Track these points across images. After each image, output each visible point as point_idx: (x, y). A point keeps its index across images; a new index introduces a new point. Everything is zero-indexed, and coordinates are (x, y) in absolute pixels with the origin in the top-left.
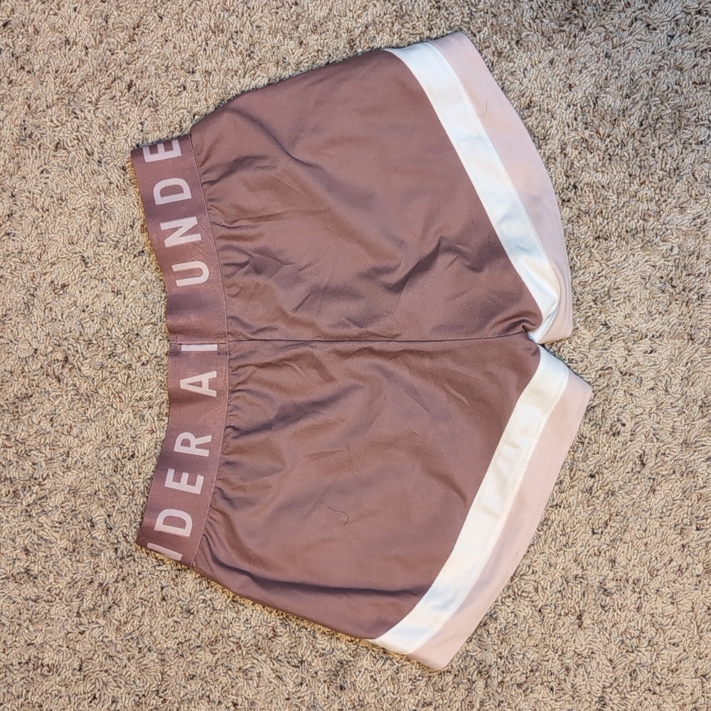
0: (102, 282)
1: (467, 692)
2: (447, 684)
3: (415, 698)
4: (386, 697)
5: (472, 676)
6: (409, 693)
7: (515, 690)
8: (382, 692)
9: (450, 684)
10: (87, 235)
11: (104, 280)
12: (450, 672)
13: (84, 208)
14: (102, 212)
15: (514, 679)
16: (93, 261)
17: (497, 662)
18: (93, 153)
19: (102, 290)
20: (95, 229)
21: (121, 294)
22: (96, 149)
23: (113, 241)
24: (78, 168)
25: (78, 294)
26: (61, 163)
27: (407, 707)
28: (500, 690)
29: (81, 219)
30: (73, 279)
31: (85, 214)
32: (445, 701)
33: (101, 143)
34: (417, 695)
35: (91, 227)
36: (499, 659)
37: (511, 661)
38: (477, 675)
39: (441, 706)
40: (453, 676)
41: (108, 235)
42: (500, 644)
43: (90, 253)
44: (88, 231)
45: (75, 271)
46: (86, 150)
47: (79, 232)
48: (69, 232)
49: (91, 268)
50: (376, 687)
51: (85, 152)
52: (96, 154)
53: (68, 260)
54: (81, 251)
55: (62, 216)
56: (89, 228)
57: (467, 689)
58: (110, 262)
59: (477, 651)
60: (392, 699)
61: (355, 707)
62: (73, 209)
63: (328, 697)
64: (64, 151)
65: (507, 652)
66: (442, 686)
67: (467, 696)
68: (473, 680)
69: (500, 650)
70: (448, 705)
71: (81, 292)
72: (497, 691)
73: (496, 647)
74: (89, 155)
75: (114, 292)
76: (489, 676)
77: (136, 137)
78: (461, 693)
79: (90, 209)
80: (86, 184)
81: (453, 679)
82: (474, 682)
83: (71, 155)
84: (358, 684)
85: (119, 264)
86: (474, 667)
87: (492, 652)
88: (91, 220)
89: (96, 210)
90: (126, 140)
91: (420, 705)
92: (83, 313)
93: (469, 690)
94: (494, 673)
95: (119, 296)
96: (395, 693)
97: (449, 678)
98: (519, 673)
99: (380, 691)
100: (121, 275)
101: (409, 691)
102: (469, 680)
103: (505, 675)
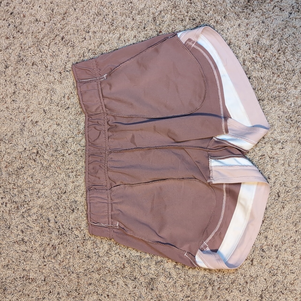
0: (52, 120)
1: (204, 292)
2: (196, 288)
3: (183, 294)
4: (170, 293)
5: (206, 285)
6: (180, 292)
7: (225, 291)
8: (169, 291)
9: (197, 288)
10: (46, 100)
11: (53, 119)
12: (197, 283)
13: (44, 89)
14: (52, 91)
15: (224, 287)
16: (48, 112)
17: (217, 279)
18: (48, 67)
19: (52, 124)
20: (49, 98)
21: (60, 125)
22: (49, 65)
23: (56, 103)
24: (42, 73)
25: (42, 125)
26: (35, 71)
27: (179, 298)
28: (218, 291)
29: (43, 94)
30: (40, 119)
31: (45, 92)
32: (195, 296)
33: (51, 62)
34: (184, 293)
35: (47, 97)
36: (218, 278)
37: (223, 279)
38: (209, 284)
39: (193, 298)
40: (199, 285)
41: (54, 101)
42: (218, 272)
43: (47, 108)
44: (46, 99)
45: (41, 116)
46: (45, 65)
47: (42, 100)
48: (38, 99)
49: (48, 114)
50: (166, 289)
51: (44, 66)
52: (49, 67)
53: (38, 111)
54: (43, 107)
55: (36, 93)
56: (47, 98)
57: (204, 291)
58: (55, 112)
59: (208, 275)
60: (173, 294)
61: (157, 297)
62: (40, 90)
63: (146, 293)
64: (36, 66)
65: (221, 275)
66: (194, 289)
67: (205, 293)
68: (207, 287)
69: (218, 274)
70: (196, 297)
71: (43, 125)
72: (217, 292)
73: (216, 273)
74: (46, 67)
75: (57, 124)
76: (214, 285)
77: (65, 60)
78: (202, 292)
79: (47, 90)
80: (45, 80)
81: (199, 286)
82: (207, 288)
83: (39, 68)
84: (159, 288)
85: (59, 113)
86: (208, 281)
87: (215, 275)
88: (47, 95)
89: (49, 90)
90: (61, 61)
91: (185, 297)
92: (44, 133)
93: (206, 291)
94: (216, 284)
95: (59, 126)
96: (174, 292)
97: (197, 286)
98: (227, 284)
99: (168, 291)
100: (60, 117)
101: (180, 291)
102: (205, 287)
103: (220, 285)
